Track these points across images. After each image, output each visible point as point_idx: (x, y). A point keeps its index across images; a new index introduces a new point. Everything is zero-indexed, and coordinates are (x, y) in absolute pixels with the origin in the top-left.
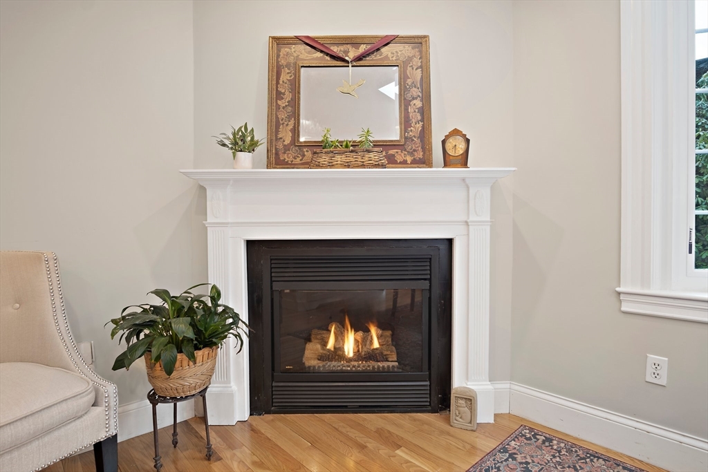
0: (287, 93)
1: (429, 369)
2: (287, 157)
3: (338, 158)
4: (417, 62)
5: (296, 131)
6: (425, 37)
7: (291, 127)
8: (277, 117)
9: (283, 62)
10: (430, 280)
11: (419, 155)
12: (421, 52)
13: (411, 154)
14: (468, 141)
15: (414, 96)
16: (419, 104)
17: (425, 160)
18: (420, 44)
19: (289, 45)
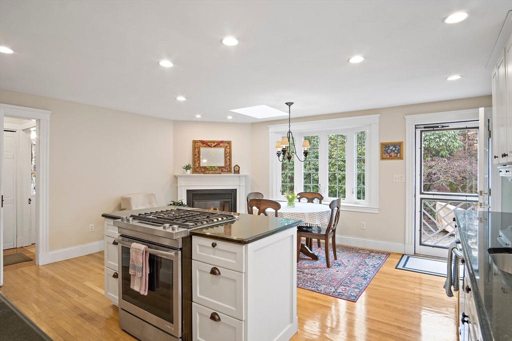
0: (197, 154)
2: (198, 170)
4: (228, 147)
5: (199, 164)
6: (231, 142)
7: (198, 162)
8: (195, 160)
9: (196, 147)
10: (231, 199)
12: (229, 145)
13: (227, 170)
14: (239, 168)
15: (228, 156)
16: (229, 157)
17: (230, 171)
18: (229, 143)
19: (198, 143)
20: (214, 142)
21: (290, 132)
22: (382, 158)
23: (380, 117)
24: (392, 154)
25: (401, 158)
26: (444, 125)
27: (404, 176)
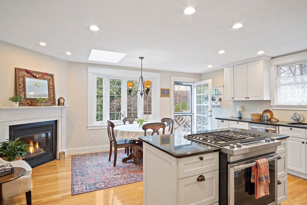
0: (22, 84)
1: (52, 151)
2: (23, 102)
3: (42, 104)
4: (51, 80)
5: (25, 95)
6: (53, 75)
7: (23, 94)
8: (20, 91)
9: (20, 75)
10: (52, 130)
11: (53, 102)
12: (52, 78)
13: (51, 102)
14: (64, 100)
15: (51, 88)
16: (52, 90)
17: (54, 104)
18: (52, 76)
19: (22, 71)
20: (38, 73)
21: (142, 77)
22: (161, 96)
23: (161, 75)
24: (166, 94)
25: (169, 96)
26: (182, 83)
27: (170, 105)
